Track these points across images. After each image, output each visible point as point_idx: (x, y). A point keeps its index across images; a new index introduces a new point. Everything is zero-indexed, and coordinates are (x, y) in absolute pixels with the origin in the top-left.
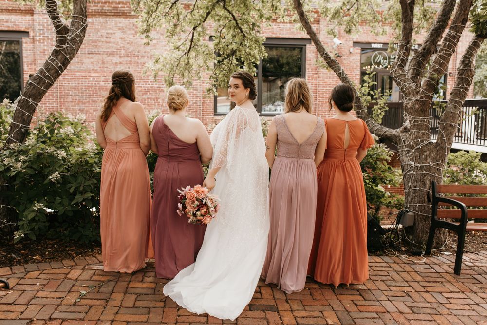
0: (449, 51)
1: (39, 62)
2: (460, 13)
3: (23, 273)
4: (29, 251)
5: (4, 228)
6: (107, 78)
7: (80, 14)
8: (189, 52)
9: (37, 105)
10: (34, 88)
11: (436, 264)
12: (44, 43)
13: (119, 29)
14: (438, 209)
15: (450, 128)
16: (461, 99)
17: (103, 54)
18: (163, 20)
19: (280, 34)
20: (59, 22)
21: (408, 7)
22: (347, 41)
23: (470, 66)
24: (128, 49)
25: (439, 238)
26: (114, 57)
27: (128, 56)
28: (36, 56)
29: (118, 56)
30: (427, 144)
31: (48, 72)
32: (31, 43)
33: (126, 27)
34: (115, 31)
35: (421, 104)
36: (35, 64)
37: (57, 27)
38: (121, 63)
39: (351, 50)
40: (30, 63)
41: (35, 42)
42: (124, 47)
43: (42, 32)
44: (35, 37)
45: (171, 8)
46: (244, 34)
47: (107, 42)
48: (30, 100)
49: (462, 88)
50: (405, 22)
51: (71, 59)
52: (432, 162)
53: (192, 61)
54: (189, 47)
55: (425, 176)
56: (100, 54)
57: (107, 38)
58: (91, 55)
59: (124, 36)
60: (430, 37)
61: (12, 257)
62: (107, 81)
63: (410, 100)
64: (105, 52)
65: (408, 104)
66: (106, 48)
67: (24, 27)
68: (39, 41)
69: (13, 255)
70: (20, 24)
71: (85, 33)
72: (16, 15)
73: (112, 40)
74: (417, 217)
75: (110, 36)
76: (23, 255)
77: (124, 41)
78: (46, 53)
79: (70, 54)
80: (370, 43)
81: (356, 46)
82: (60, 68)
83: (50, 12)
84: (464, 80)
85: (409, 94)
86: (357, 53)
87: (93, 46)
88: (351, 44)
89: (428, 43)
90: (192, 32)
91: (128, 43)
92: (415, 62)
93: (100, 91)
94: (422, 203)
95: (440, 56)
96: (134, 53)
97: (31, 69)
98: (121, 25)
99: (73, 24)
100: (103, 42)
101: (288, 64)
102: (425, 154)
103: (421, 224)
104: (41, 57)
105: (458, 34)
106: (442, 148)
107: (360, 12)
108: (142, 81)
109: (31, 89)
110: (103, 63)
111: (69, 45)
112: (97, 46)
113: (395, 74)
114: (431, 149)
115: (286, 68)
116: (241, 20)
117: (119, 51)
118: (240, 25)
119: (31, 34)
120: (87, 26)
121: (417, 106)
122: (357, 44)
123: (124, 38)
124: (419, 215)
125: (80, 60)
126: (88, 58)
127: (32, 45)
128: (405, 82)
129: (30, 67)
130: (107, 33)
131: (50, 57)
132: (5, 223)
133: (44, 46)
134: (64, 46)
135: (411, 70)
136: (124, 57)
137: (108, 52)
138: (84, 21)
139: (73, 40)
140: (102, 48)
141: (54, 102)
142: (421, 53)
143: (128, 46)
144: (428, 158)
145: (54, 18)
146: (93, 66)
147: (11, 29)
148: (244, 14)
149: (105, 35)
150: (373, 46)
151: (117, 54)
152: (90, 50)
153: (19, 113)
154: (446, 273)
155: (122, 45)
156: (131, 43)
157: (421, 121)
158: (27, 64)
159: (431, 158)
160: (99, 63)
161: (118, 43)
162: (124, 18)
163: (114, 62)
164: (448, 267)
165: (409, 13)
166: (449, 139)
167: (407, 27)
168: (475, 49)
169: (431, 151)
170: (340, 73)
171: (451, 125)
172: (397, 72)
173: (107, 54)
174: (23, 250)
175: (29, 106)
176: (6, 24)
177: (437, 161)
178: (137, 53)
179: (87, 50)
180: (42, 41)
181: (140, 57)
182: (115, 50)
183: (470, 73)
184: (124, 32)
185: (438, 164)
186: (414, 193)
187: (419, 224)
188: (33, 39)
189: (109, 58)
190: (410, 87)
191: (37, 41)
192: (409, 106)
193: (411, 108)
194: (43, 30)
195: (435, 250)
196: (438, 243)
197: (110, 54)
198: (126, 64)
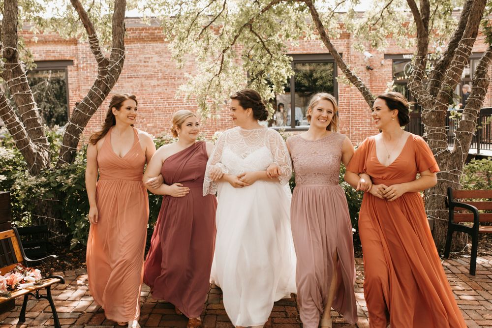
0: (461, 64)
1: (83, 87)
2: (470, 28)
3: (74, 276)
4: (79, 258)
5: (57, 239)
6: (146, 100)
7: (118, 48)
8: (219, 74)
9: (83, 129)
10: (80, 114)
11: (453, 265)
12: (87, 70)
13: (156, 53)
14: (454, 214)
15: (465, 137)
16: (477, 108)
17: (141, 78)
18: (195, 45)
19: (310, 50)
20: (100, 56)
21: (423, 23)
22: (378, 53)
23: (484, 77)
24: (165, 72)
25: (458, 242)
26: (152, 79)
27: (165, 79)
28: (80, 82)
29: (156, 78)
30: (443, 153)
31: (91, 100)
32: (76, 71)
33: (162, 51)
34: (152, 56)
35: (436, 114)
36: (79, 90)
37: (98, 61)
38: (158, 85)
39: (383, 62)
40: (74, 89)
41: (79, 70)
42: (161, 70)
43: (85, 60)
44: (79, 65)
45: (201, 33)
46: (271, 55)
47: (145, 66)
48: (77, 125)
49: (477, 98)
50: (421, 37)
51: (111, 87)
52: (449, 169)
53: (222, 82)
54: (219, 69)
55: (442, 183)
56: (139, 77)
57: (145, 62)
58: (130, 79)
59: (161, 59)
60: (449, 49)
61: (64, 263)
62: (146, 103)
63: (426, 111)
64: (143, 75)
65: (425, 115)
66: (145, 72)
67: (69, 56)
68: (83, 68)
69: (65, 262)
70: (65, 53)
71: (123, 63)
72: (62, 46)
73: (150, 64)
74: (436, 222)
75: (148, 60)
76: (73, 262)
77: (161, 64)
78: (89, 79)
79: (110, 83)
80: (401, 55)
81: (388, 58)
82: (102, 96)
83: (92, 47)
84: (479, 90)
85: (426, 105)
86: (388, 65)
87: (132, 70)
88: (382, 56)
89: (446, 55)
90: (222, 55)
91: (165, 66)
92: (434, 74)
93: (140, 112)
94: (441, 209)
95: (453, 69)
96: (171, 75)
97: (75, 95)
98: (158, 49)
99: (112, 56)
100: (141, 66)
101: (321, 78)
102: (442, 162)
103: (440, 229)
104: (85, 83)
105: (469, 47)
106: (458, 156)
107: (386, 26)
108: (179, 101)
109: (77, 116)
110: (142, 86)
111: (110, 75)
112: (136, 70)
113: (413, 87)
114: (447, 157)
115: (319, 83)
116: (267, 41)
117: (156, 74)
118: (266, 46)
119: (76, 62)
120: (124, 57)
121: (433, 117)
122: (388, 56)
123: (161, 62)
124: (438, 221)
125: (121, 85)
126: (128, 82)
127: (76, 72)
128: (421, 94)
129: (74, 93)
130: (145, 58)
131: (93, 86)
132: (57, 235)
133: (87, 72)
134: (105, 76)
135: (430, 82)
136: (161, 79)
137: (146, 75)
138: (122, 53)
139: (113, 70)
140: (141, 72)
141: (97, 125)
142: (440, 65)
143: (165, 69)
144: (445, 165)
145: (96, 53)
146: (133, 89)
147: (57, 59)
148: (270, 35)
149: (143, 59)
150: (405, 57)
151: (155, 77)
152: (130, 74)
153: (67, 137)
154: (462, 273)
155: (159, 68)
156: (167, 66)
157: (437, 131)
158: (72, 90)
159: (448, 165)
160: (138, 86)
161: (155, 66)
162: (160, 43)
163: (152, 85)
164: (464, 268)
165: (424, 28)
166: (465, 147)
167: (422, 42)
168: (488, 60)
169: (448, 158)
170: (362, 88)
171: (466, 134)
172: (414, 85)
173: (145, 77)
174: (73, 257)
175: (76, 131)
176: (52, 54)
177: (454, 168)
178: (173, 75)
179: (126, 75)
180: (85, 69)
181: (176, 79)
182: (153, 74)
183: (484, 83)
184: (161, 56)
185: (455, 171)
186: (433, 200)
187: (438, 228)
188: (77, 67)
189: (147, 81)
190: (426, 99)
191: (81, 68)
192: (425, 117)
193: (427, 119)
194: (86, 58)
195: (455, 253)
196: (458, 247)
197: (148, 77)
198: (164, 86)
